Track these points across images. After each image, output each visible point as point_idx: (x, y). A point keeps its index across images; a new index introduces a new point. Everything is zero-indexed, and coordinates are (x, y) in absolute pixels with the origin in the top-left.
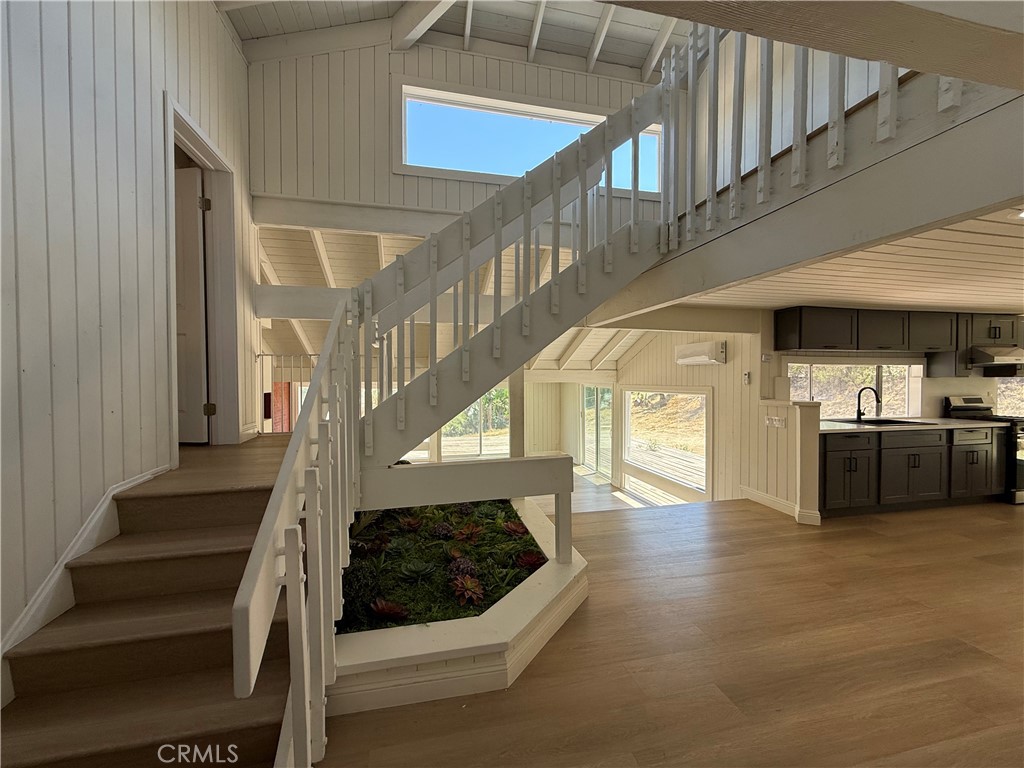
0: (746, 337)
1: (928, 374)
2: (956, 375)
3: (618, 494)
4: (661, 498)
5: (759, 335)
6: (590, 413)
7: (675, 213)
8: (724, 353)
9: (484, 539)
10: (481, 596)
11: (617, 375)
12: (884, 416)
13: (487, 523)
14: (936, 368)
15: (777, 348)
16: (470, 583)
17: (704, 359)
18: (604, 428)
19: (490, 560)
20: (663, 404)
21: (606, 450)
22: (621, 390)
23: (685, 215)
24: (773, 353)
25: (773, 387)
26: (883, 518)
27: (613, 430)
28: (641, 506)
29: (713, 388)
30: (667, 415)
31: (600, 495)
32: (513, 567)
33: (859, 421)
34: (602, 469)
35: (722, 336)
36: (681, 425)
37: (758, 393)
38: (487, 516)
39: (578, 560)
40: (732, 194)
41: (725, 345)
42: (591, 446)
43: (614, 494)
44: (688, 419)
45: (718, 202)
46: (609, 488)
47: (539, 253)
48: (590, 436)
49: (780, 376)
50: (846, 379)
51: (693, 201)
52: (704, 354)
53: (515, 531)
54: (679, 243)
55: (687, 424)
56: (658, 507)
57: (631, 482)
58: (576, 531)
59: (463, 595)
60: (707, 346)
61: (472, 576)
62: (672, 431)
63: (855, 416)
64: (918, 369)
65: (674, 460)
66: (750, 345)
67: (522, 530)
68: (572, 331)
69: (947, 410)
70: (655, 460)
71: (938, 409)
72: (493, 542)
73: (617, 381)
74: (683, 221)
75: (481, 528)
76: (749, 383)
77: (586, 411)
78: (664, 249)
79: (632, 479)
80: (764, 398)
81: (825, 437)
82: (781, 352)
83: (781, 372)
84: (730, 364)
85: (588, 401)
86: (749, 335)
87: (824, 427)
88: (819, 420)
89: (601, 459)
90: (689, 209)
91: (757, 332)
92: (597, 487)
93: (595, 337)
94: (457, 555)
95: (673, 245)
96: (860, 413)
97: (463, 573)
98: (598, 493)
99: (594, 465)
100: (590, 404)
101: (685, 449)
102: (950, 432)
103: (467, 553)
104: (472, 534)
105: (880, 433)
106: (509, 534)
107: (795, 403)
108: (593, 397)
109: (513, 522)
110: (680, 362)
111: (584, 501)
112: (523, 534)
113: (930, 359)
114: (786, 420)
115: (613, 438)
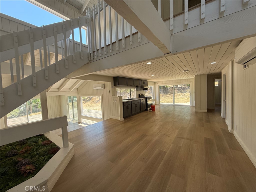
0: (108, 83)
1: (137, 90)
2: (140, 90)
3: (80, 124)
4: (91, 122)
5: (111, 82)
6: (70, 104)
7: (92, 51)
8: (104, 86)
9: (33, 150)
10: (34, 169)
11: (78, 93)
12: (132, 98)
13: (35, 144)
14: (138, 89)
15: (114, 85)
16: (28, 167)
17: (100, 88)
18: (75, 108)
19: (37, 156)
20: (90, 100)
21: (76, 113)
22: (79, 96)
23: (94, 51)
24: (114, 86)
25: (114, 93)
26: (132, 117)
27: (78, 107)
28: (87, 126)
29: (102, 94)
30: (92, 102)
31: (75, 126)
32: (47, 155)
33: (128, 99)
34: (75, 119)
35: (104, 82)
36: (95, 104)
37: (111, 95)
38: (34, 142)
39: (71, 145)
40: (105, 49)
41: (104, 84)
42: (71, 113)
43: (79, 124)
44: (96, 103)
45: (102, 50)
46: (78, 123)
47: (50, 55)
48: (71, 110)
49: (115, 91)
50: (125, 92)
51: (96, 49)
52: (100, 87)
53: (47, 144)
54: (93, 58)
55: (96, 104)
56: (91, 125)
57: (84, 120)
58: (69, 137)
59: (26, 172)
60: (100, 85)
61: (29, 164)
62: (93, 106)
63: (127, 99)
64: (136, 89)
65: (94, 113)
66: (109, 84)
67: (50, 142)
68: (63, 80)
69: (140, 96)
70: (90, 114)
71: (138, 96)
72: (37, 150)
73: (78, 94)
74: (94, 53)
75: (31, 147)
76: (110, 93)
77: (69, 103)
78: (90, 59)
79: (84, 119)
80: (112, 96)
81: (123, 103)
82: (115, 86)
83: (115, 90)
84: (105, 89)
85: (69, 100)
86: (109, 82)
87: (123, 101)
88: (122, 100)
89: (75, 116)
90: (95, 50)
91: (110, 82)
92: (74, 124)
93: (71, 82)
94: (20, 159)
95: (92, 59)
96: (128, 98)
97: (25, 165)
98: (74, 125)
99: (73, 118)
100: (70, 101)
101: (97, 110)
102: (140, 100)
103: (25, 157)
104: (27, 150)
105: (131, 101)
106: (44, 145)
107: (118, 97)
108: (71, 99)
109: (46, 141)
110: (94, 88)
111: (70, 128)
112: (50, 143)
113: (137, 87)
114: (117, 100)
115: (78, 110)
